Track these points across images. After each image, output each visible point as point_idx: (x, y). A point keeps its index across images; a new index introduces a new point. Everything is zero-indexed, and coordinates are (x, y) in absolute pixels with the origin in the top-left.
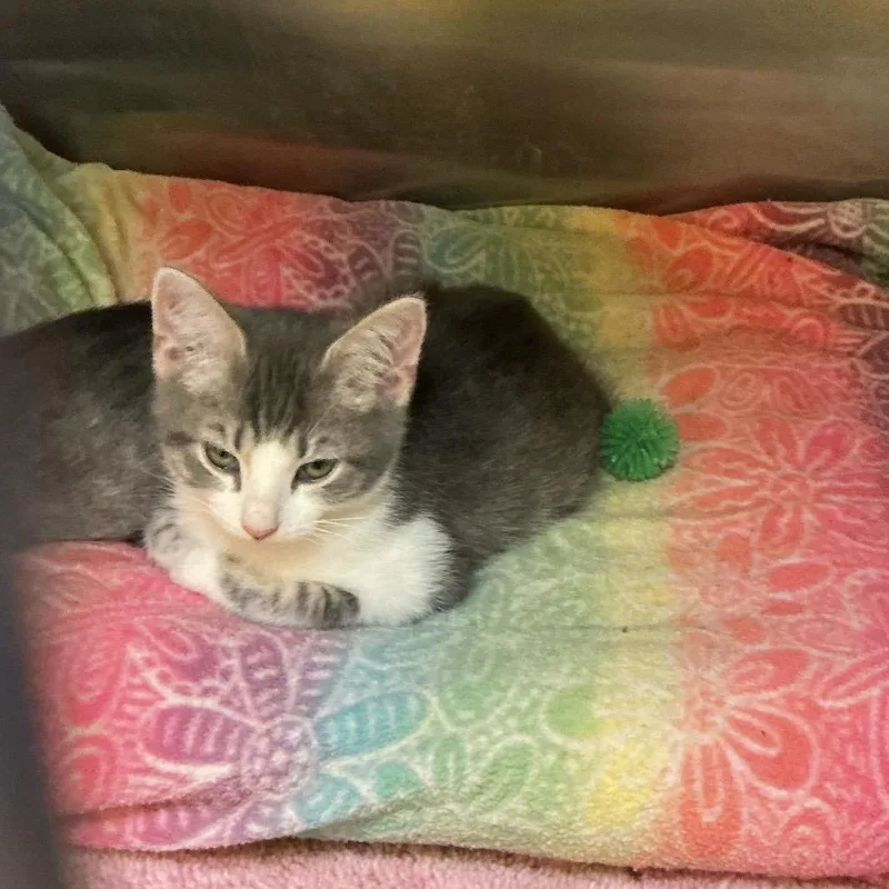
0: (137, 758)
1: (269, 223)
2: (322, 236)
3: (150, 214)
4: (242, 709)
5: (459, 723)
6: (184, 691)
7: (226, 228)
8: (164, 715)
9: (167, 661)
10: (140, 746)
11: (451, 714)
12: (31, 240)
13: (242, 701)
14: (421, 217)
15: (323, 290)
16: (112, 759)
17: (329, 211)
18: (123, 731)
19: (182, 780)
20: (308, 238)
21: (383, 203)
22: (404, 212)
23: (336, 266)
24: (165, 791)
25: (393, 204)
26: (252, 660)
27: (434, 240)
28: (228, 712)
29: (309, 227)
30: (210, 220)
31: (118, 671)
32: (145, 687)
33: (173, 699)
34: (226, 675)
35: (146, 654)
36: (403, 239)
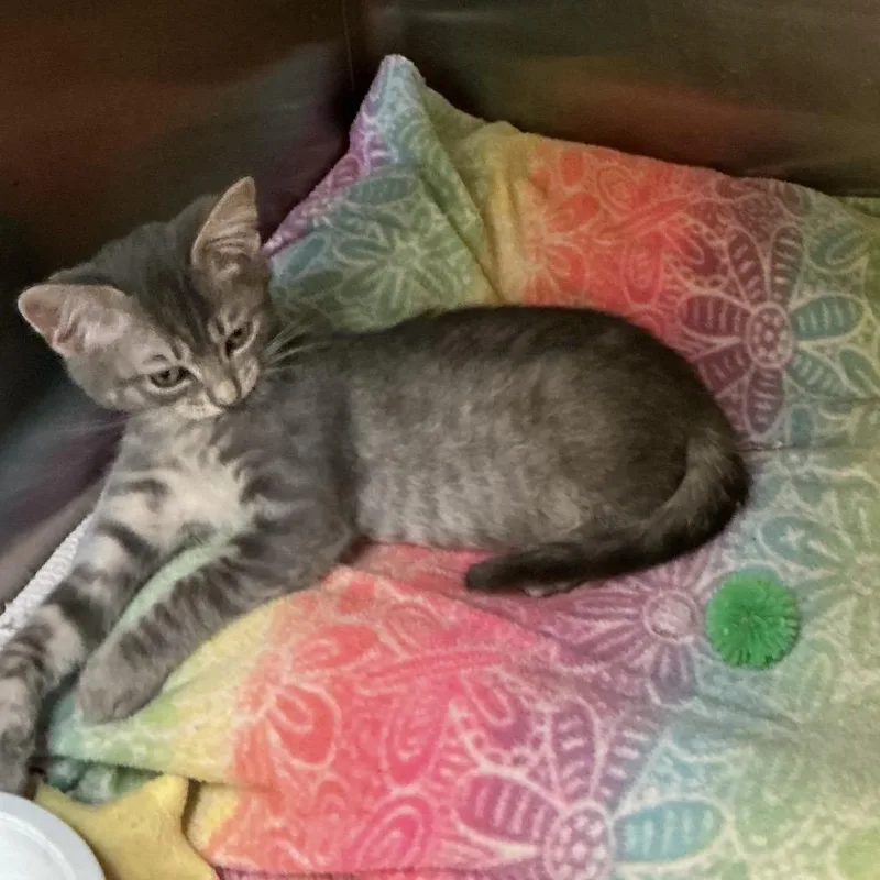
0: (450, 825)
1: (654, 202)
2: (705, 221)
3: (541, 186)
4: (548, 785)
5: (751, 848)
6: (495, 759)
7: (613, 206)
8: (477, 784)
9: (484, 724)
10: (454, 815)
11: (744, 836)
12: (424, 212)
13: (548, 775)
14: (808, 205)
15: (701, 278)
16: (428, 824)
17: (715, 194)
18: (438, 795)
19: (490, 853)
20: (691, 221)
21: (772, 183)
22: (791, 200)
23: (717, 255)
24: (474, 860)
25: (782, 185)
26: (564, 727)
27: (816, 237)
28: (535, 787)
29: (695, 210)
30: (596, 195)
31: (438, 730)
32: (461, 751)
33: (486, 767)
34: (537, 743)
35: (465, 714)
36: (785, 233)
